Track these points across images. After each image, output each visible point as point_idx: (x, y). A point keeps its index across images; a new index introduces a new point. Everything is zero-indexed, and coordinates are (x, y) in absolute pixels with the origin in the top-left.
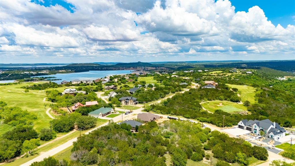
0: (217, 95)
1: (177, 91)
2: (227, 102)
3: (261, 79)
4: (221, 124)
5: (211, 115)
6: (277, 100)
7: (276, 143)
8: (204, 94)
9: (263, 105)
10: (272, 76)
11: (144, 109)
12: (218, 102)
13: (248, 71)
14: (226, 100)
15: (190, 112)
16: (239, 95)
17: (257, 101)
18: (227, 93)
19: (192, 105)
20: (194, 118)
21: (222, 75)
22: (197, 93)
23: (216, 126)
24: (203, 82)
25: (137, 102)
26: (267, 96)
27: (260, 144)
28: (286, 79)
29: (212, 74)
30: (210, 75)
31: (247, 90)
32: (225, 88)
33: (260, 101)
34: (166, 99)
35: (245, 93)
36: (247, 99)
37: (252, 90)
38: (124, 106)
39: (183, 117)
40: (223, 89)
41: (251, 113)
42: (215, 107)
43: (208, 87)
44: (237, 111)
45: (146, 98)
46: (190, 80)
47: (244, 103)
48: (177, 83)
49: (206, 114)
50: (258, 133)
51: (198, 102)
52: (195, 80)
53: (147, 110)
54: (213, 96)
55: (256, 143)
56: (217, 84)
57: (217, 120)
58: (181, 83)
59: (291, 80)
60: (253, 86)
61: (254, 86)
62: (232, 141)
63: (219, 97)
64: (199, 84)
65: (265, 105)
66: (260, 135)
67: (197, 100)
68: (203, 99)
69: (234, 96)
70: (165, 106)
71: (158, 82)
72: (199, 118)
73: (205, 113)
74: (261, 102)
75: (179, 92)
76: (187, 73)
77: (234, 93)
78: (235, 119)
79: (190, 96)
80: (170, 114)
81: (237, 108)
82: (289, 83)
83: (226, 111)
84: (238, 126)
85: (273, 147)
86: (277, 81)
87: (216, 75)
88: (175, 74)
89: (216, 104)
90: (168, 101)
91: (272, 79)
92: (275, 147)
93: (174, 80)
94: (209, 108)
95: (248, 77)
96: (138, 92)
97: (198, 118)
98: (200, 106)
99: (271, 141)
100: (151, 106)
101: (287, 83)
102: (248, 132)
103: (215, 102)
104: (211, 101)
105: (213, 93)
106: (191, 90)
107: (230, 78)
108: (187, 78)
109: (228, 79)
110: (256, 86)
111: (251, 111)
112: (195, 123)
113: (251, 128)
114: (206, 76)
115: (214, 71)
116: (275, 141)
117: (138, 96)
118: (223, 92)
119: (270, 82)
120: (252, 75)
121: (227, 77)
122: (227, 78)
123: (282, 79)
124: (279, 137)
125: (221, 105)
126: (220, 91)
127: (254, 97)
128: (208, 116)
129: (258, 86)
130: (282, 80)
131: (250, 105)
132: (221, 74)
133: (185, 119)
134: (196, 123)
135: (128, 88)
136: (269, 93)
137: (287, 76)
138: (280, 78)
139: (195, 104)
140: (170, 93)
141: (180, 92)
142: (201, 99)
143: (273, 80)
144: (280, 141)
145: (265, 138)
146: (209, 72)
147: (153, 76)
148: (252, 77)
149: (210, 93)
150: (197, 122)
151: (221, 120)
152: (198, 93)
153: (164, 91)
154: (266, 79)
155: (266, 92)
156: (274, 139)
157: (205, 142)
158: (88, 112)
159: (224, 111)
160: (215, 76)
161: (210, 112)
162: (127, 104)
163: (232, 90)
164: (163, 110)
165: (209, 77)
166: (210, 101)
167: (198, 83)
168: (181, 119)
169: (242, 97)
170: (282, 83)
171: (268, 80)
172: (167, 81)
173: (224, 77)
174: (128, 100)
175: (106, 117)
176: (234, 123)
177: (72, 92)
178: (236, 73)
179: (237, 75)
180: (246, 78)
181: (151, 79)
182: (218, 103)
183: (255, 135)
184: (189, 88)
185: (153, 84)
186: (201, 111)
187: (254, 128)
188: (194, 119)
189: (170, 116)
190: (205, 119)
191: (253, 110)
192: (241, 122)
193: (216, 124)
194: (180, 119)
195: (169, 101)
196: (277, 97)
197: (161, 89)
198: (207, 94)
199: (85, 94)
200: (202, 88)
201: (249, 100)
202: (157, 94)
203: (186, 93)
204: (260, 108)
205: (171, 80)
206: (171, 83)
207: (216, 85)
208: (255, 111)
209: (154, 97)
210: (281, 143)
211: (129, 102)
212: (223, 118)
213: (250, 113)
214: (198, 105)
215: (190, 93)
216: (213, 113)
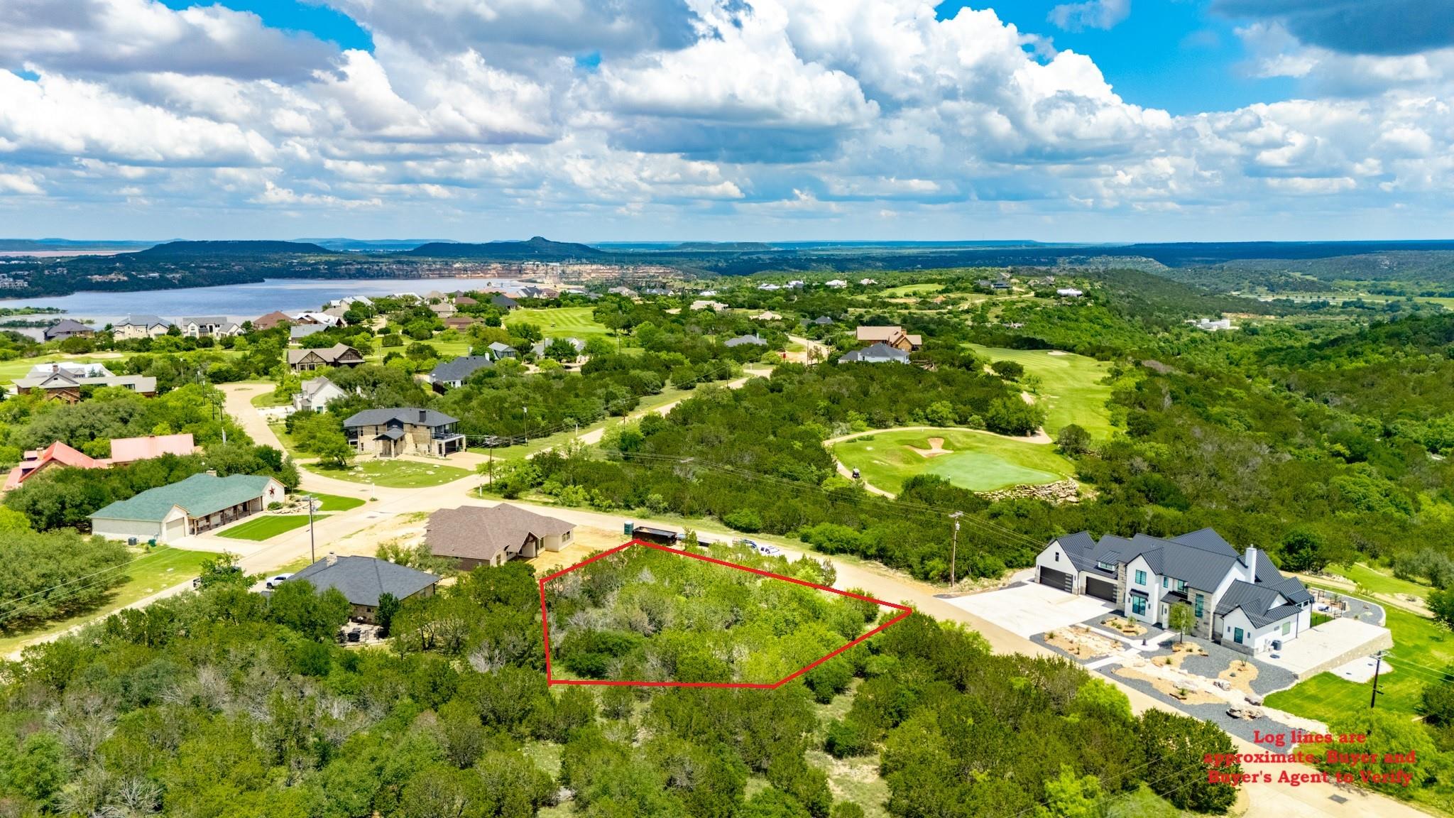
0: (916, 396)
1: (707, 378)
2: (967, 435)
3: (1126, 325)
4: (937, 565)
5: (881, 510)
6: (1220, 421)
7: (1270, 677)
8: (847, 394)
9: (1153, 448)
10: (1171, 311)
11: (486, 480)
12: (920, 433)
13: (1064, 287)
14: (962, 421)
15: (762, 492)
16: (1027, 398)
17: (1123, 429)
18: (967, 385)
19: (781, 450)
20: (783, 527)
21: (943, 302)
22: (811, 386)
23: (913, 573)
24: (850, 333)
25: (456, 438)
26: (1167, 401)
27: (1174, 691)
28: (1232, 324)
29: (893, 296)
30: (885, 305)
31: (1065, 372)
32: (957, 363)
33: (1140, 429)
34: (633, 421)
35: (1058, 387)
36: (1074, 418)
37: (1091, 372)
38: (370, 467)
39: (718, 525)
40: (946, 367)
41: (1097, 490)
42: (908, 463)
43: (872, 355)
44: (1024, 480)
45: (514, 417)
46: (783, 326)
47: (1056, 439)
48: (712, 339)
49: (855, 503)
50: (1152, 615)
51: (815, 436)
52: (809, 326)
53: (505, 486)
54: (895, 402)
55: (1150, 685)
56: (916, 339)
57: (919, 540)
58: (731, 337)
59: (1254, 332)
60: (1093, 355)
61: (1096, 352)
62: (1013, 680)
63: (928, 410)
64: (826, 343)
65: (1164, 448)
66: (1165, 625)
67: (810, 425)
68: (844, 420)
69: (1008, 403)
70: (626, 458)
71: (610, 335)
72: (813, 531)
73: (848, 498)
74: (1145, 432)
75: (718, 382)
76: (775, 293)
77: (1002, 387)
78: (1018, 530)
79: (775, 403)
80: (643, 510)
81: (1022, 464)
82: (1248, 342)
83: (963, 482)
84: (1034, 572)
85: (1255, 709)
86: (1194, 334)
87: (911, 301)
88: (712, 298)
89: (912, 444)
90: (648, 434)
91: (1173, 324)
92: (1268, 702)
93: (698, 323)
94: (874, 470)
95: (1066, 314)
96: (479, 382)
97: (805, 529)
98: (825, 460)
99: (1235, 664)
100: (539, 460)
101: (1239, 344)
102: (1098, 607)
103: (904, 432)
104: (886, 427)
105: (896, 386)
106: (784, 370)
107: (980, 318)
108: (767, 315)
109: (969, 323)
110: (1108, 353)
111: (1096, 483)
112: (782, 559)
113: (1112, 586)
114: (864, 305)
115: (904, 283)
116: (1260, 666)
117: (474, 403)
118: (947, 380)
119: (1166, 341)
120: (1083, 304)
121: (967, 312)
122: (964, 317)
123: (1215, 326)
124: (1276, 635)
125: (937, 448)
126: (934, 378)
127: (1107, 405)
128: (863, 516)
129: (1117, 354)
130: (1215, 329)
131: (1091, 447)
132: (941, 298)
133: (729, 538)
134: (790, 561)
135: (431, 361)
136: (1174, 388)
137: (1235, 311)
138: (1205, 321)
139: (798, 445)
140: (668, 388)
141: (722, 385)
142: (831, 420)
143: (1176, 330)
144: (1286, 661)
145: (1196, 647)
146: (880, 289)
147: (595, 302)
148: (1083, 312)
149: (883, 388)
150: (798, 557)
151: (939, 541)
152: (817, 387)
153: (633, 378)
154: (1147, 327)
155: (1160, 383)
156: (1249, 652)
157: (839, 690)
158: (97, 502)
159: (953, 483)
160: (906, 307)
161: (879, 492)
162: (390, 454)
163: (992, 372)
164: (605, 485)
165: (879, 311)
166: (878, 428)
167: (823, 341)
168: (702, 535)
169: (1046, 404)
170: (1219, 344)
171: (1156, 329)
172: (659, 326)
173: (950, 312)
174: (401, 425)
175: (219, 535)
176: (1010, 555)
177: (61, 383)
178: (1010, 293)
179: (1014, 303)
180: (1056, 321)
181: (582, 317)
182: (919, 437)
183: (1137, 627)
184: (772, 363)
185: (577, 344)
186: (829, 486)
187: (1131, 583)
188: (781, 533)
189: (643, 517)
190: (848, 532)
191: (1107, 478)
192: (1056, 547)
193: (910, 566)
194: (699, 539)
195: (655, 431)
196: (1213, 406)
197: (622, 366)
198: (866, 394)
199: (149, 395)
200: (840, 361)
201: (1081, 422)
202: (590, 394)
203: (754, 387)
204: (1144, 466)
205: (683, 324)
206: (681, 335)
207: (914, 348)
208: (1119, 481)
209: (568, 411)
210: (1296, 677)
211: (409, 437)
212: (950, 528)
213: (1091, 493)
214: (809, 451)
215: (775, 388)
216: (891, 496)
